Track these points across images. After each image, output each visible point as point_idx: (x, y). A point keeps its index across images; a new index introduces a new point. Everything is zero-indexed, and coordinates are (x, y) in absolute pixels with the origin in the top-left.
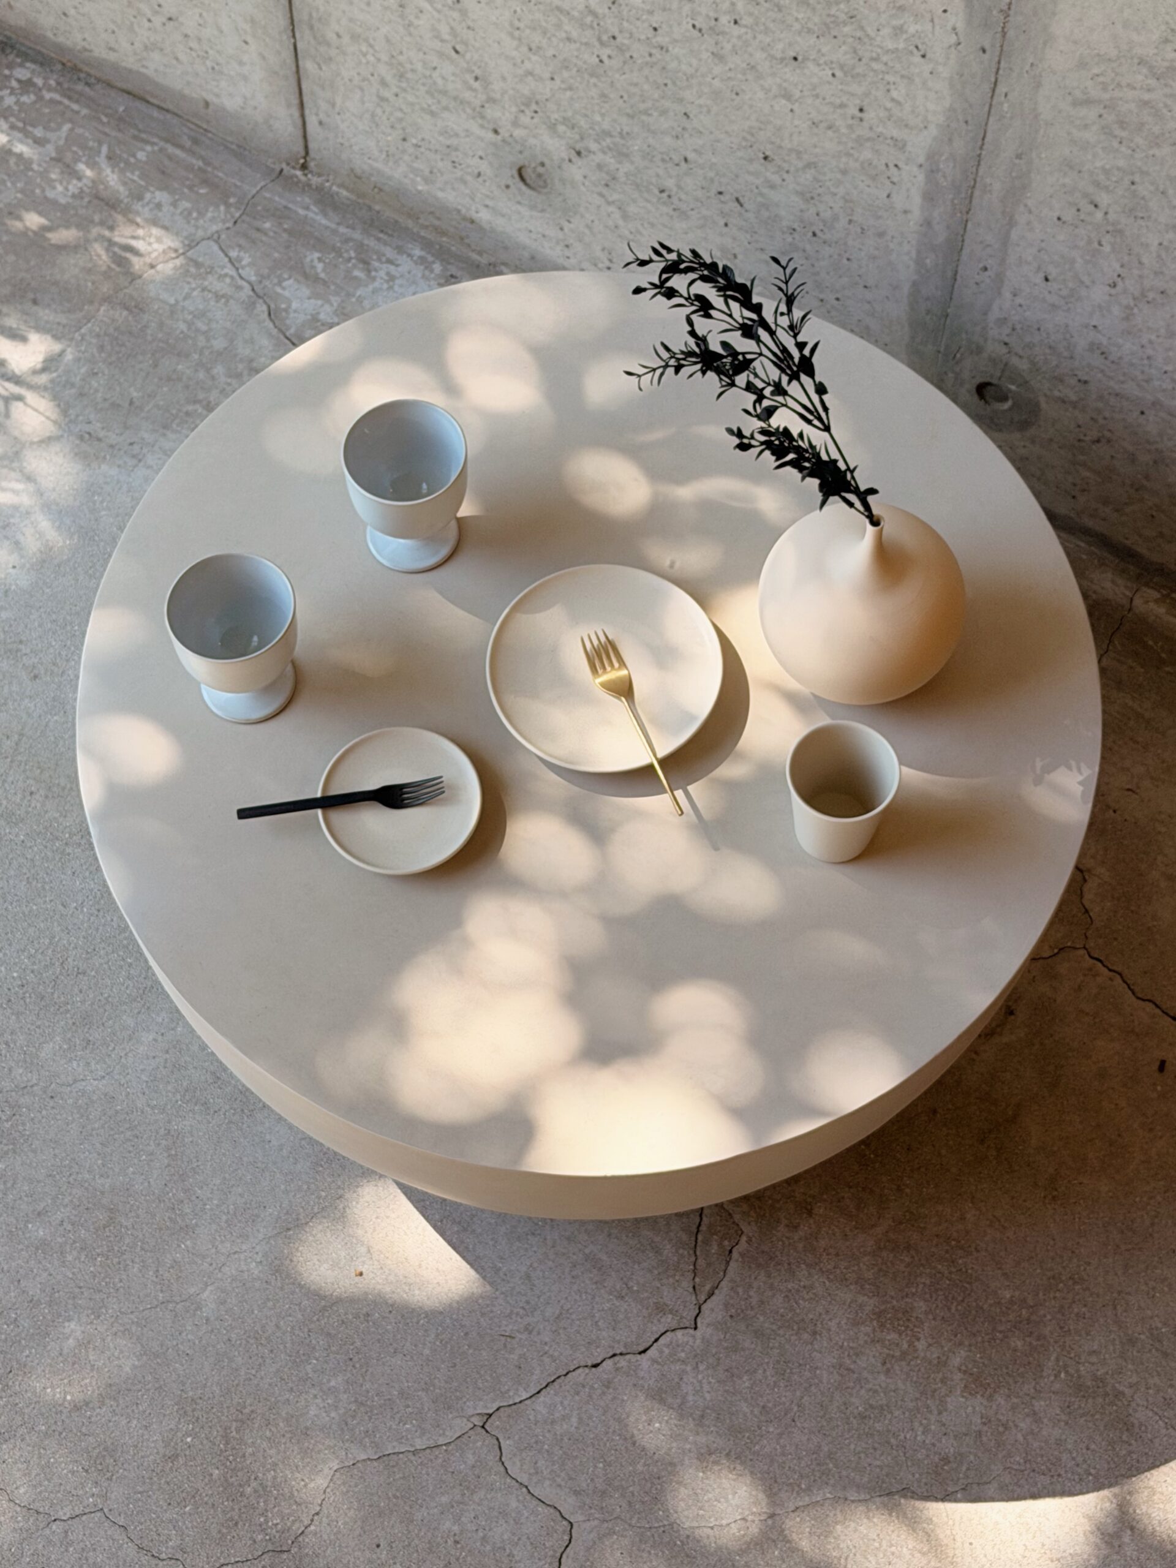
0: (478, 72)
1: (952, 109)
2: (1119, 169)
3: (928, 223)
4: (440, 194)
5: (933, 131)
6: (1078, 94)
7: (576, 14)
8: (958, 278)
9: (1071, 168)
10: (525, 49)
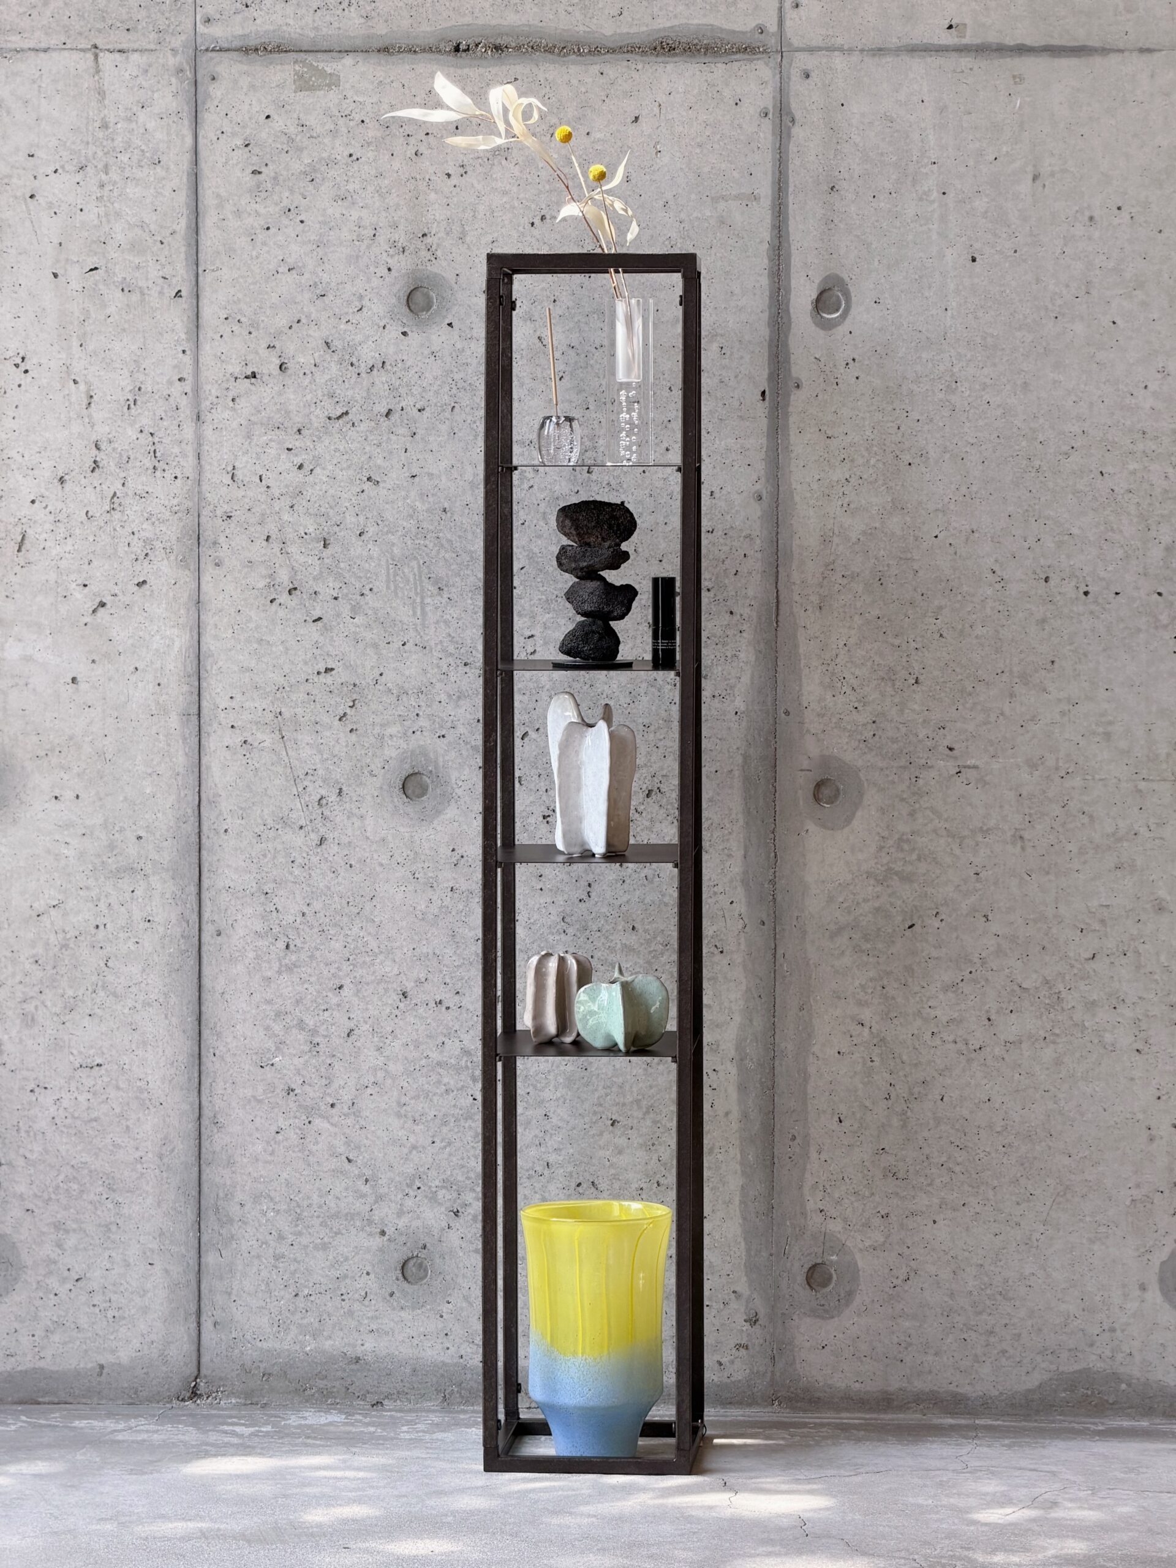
0: (368, 1173)
1: (748, 990)
2: (871, 980)
3: (745, 1116)
4: (328, 1344)
5: (737, 1018)
6: (832, 927)
7: (453, 1061)
8: (776, 1160)
9: (839, 998)
10: (410, 1122)
